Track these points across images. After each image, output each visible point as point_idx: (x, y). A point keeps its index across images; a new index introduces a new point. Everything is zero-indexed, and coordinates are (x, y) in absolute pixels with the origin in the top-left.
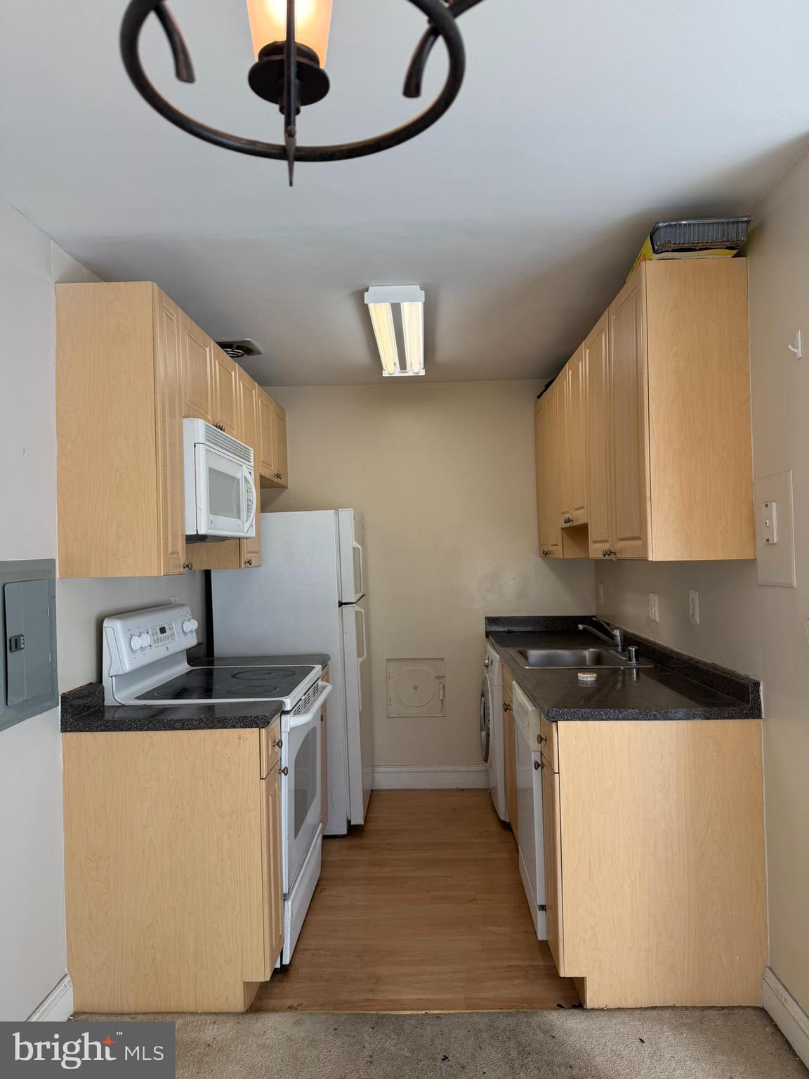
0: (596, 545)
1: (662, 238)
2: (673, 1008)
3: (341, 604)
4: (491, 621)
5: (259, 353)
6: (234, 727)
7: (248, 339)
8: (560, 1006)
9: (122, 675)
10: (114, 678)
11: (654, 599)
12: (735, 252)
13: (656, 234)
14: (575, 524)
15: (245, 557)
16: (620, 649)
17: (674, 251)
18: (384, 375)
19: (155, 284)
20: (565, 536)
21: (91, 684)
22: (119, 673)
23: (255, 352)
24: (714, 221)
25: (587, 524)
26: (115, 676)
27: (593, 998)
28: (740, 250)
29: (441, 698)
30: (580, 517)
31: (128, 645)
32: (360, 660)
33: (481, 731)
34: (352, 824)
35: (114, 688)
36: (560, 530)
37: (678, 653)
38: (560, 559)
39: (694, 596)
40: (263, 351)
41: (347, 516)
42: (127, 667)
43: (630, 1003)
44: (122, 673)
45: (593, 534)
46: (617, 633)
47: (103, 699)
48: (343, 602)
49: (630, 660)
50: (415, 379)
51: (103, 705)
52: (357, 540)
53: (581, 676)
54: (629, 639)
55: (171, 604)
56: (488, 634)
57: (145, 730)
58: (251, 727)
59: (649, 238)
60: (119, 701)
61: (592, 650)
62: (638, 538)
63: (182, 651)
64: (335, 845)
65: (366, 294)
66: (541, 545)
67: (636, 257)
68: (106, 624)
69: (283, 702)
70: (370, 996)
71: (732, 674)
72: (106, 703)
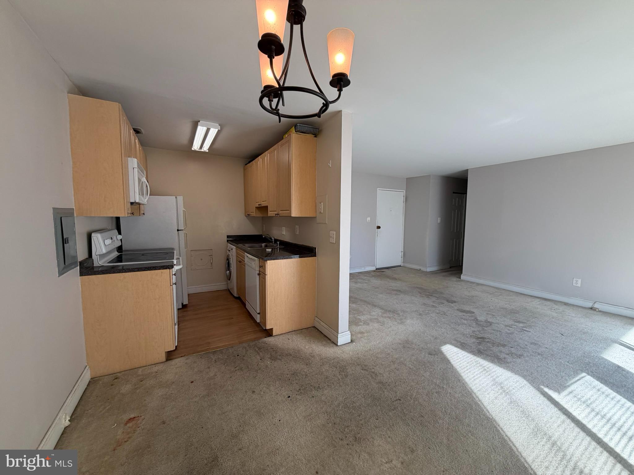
0: (271, 212)
1: (299, 128)
2: (294, 331)
3: (178, 230)
4: (228, 237)
5: (142, 134)
6: (160, 269)
7: (139, 128)
8: (266, 337)
9: (102, 254)
10: (98, 256)
11: (284, 228)
12: (315, 136)
13: (296, 127)
14: (262, 206)
15: (142, 212)
16: (273, 243)
17: (300, 132)
18: (192, 149)
19: (120, 104)
20: (257, 210)
21: (87, 258)
22: (101, 254)
23: (141, 133)
24: (310, 126)
25: (268, 206)
26: (98, 255)
27: (274, 333)
28: (316, 136)
29: (211, 262)
30: (264, 204)
31: (104, 243)
32: (186, 249)
33: (226, 271)
34: (184, 304)
35: (98, 260)
36: (255, 208)
37: (292, 243)
38: (255, 217)
39: (297, 227)
40: (143, 133)
41: (180, 199)
42: (104, 251)
43: (284, 332)
44: (102, 253)
45: (269, 209)
46: (273, 238)
47: (93, 264)
48: (179, 229)
49: (277, 245)
50: (204, 152)
51: (93, 266)
52: (184, 208)
53: (267, 250)
54: (276, 240)
55: (107, 229)
56: (228, 241)
57: (121, 273)
58: (167, 269)
59: (294, 127)
60: (101, 264)
61: (264, 244)
62: (288, 210)
63: (115, 248)
64: (180, 311)
65: (199, 123)
66: (245, 212)
67: (288, 131)
68: (93, 235)
69: (173, 261)
70: (208, 348)
71: (309, 246)
72: (94, 266)
